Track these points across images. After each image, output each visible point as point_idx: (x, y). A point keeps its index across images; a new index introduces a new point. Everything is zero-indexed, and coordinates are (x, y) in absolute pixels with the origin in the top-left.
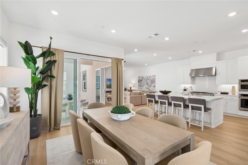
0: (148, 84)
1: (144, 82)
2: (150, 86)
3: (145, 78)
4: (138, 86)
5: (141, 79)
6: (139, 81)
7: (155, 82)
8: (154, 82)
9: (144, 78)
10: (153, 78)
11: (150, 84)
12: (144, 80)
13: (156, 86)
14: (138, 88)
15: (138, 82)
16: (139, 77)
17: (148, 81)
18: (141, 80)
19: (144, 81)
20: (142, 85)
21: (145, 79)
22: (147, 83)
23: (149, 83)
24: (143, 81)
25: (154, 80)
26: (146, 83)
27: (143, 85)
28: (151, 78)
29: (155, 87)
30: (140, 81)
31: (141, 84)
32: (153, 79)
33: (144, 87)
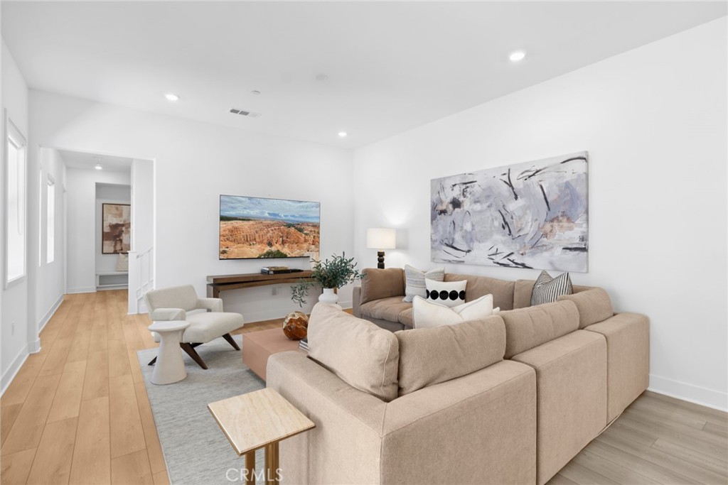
0: (514, 226)
1: (480, 212)
2: (536, 246)
3: (490, 188)
4: (433, 241)
5: (456, 193)
6: (434, 208)
7: (587, 212)
8: (581, 210)
9: (476, 188)
10: (568, 177)
11: (529, 229)
12: (476, 202)
13: (592, 244)
14: (433, 259)
15: (433, 218)
16: (438, 185)
17: (513, 206)
18: (456, 204)
19: (478, 207)
20: (458, 237)
21: (489, 194)
22: (505, 225)
23: (529, 217)
24: (467, 205)
25: (580, 190)
26: (498, 222)
27: (470, 238)
28: (550, 183)
29: (584, 250)
30: (443, 212)
31: (449, 229)
32: (567, 185)
33: (481, 251)
